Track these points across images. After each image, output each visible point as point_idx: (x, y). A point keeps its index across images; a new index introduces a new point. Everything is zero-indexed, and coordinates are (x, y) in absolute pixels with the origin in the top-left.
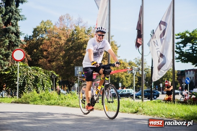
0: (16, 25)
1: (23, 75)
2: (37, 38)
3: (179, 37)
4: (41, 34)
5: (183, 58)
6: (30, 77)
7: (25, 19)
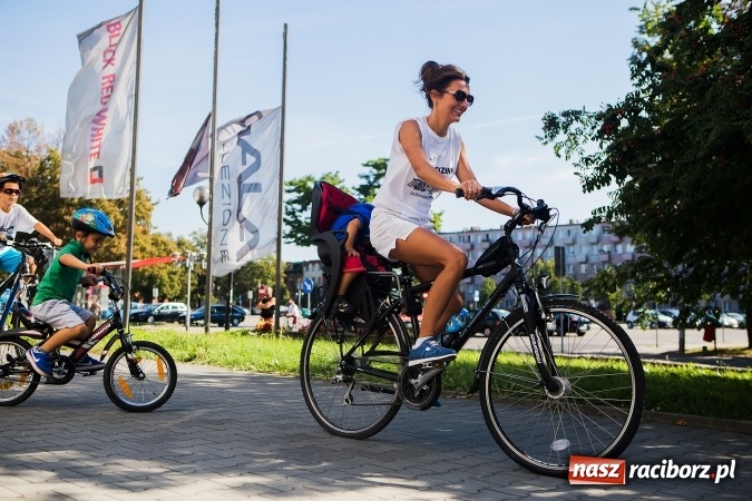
3: (292, 188)
5: (299, 235)
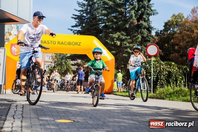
0: (148, 20)
1: (156, 70)
2: (168, 32)
4: (172, 28)
6: (163, 72)
7: (157, 13)
